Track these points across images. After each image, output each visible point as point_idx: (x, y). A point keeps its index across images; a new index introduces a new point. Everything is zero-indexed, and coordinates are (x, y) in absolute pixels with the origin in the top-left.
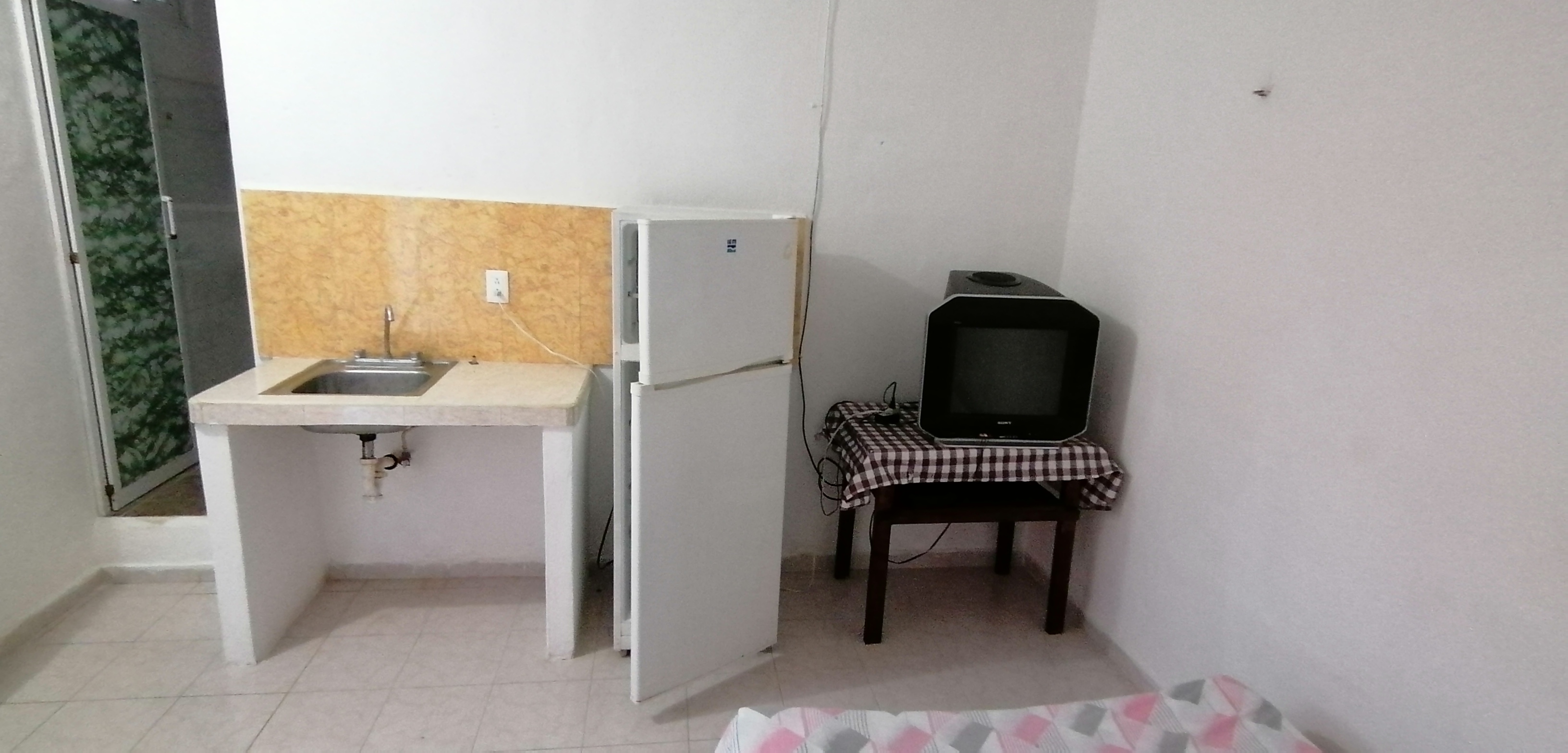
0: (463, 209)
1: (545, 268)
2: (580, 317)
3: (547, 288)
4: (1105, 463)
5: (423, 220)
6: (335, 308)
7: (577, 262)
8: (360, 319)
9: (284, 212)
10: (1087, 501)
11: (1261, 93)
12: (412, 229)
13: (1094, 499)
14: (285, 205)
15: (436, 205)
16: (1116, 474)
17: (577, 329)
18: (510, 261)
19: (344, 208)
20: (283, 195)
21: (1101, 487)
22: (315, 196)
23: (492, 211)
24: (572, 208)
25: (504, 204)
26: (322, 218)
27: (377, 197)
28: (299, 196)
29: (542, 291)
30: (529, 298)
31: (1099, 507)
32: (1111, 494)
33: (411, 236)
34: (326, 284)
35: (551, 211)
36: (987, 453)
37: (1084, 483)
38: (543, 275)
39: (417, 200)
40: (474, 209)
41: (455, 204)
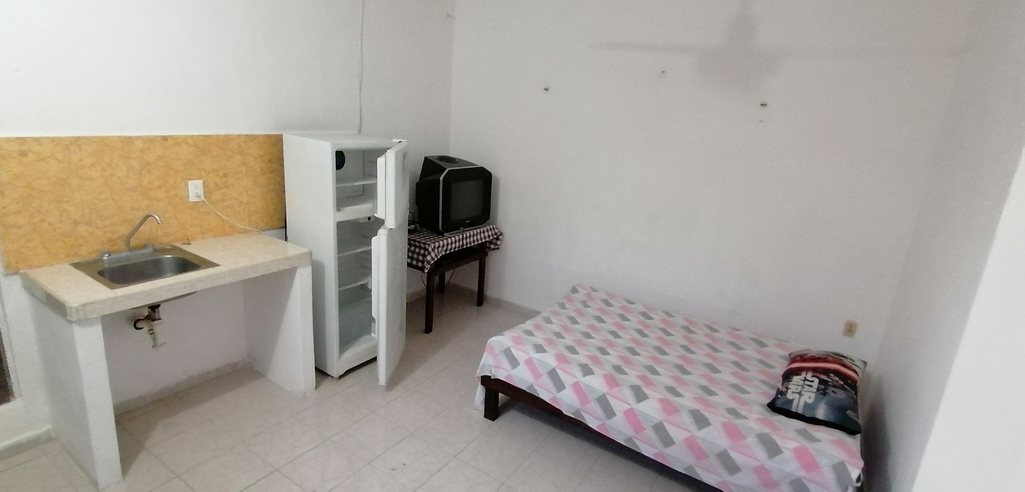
0: (170, 142)
1: (225, 175)
2: (248, 203)
3: (227, 187)
4: (497, 231)
5: (142, 151)
6: (76, 223)
7: (244, 169)
8: (97, 228)
9: (23, 154)
10: (490, 248)
11: (546, 89)
12: (134, 158)
13: (492, 246)
14: (25, 148)
15: (151, 140)
16: (501, 234)
17: (247, 211)
18: (203, 173)
19: (79, 147)
20: (22, 141)
21: (494, 241)
22: (53, 140)
23: (190, 142)
24: (240, 136)
25: (197, 136)
26: (60, 156)
27: (107, 137)
28: (37, 140)
29: (224, 190)
30: (216, 196)
31: (494, 249)
32: (499, 242)
33: (134, 163)
34: (67, 207)
35: (227, 139)
36: (465, 236)
37: (486, 242)
38: (224, 180)
39: (138, 138)
40: (177, 141)
41: (165, 138)
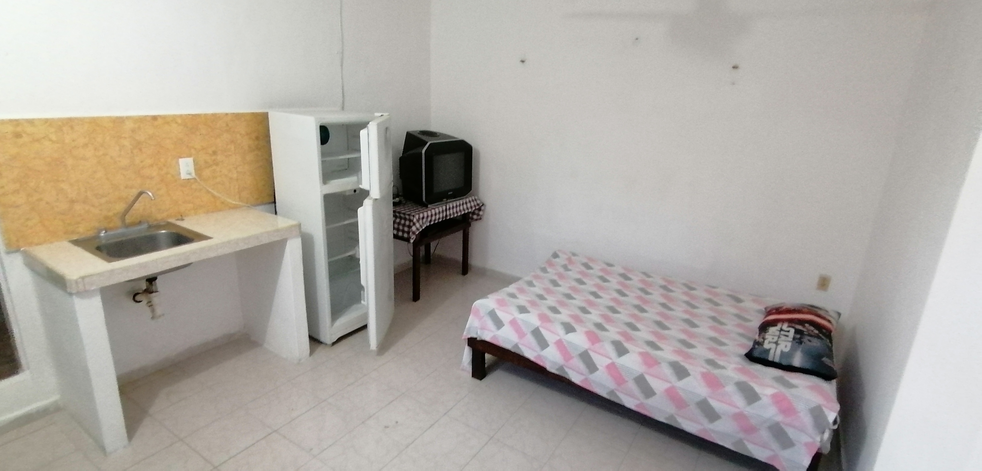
0: (160, 121)
1: (215, 153)
2: (237, 180)
3: (217, 164)
4: (478, 202)
5: (133, 131)
6: (72, 202)
7: (232, 147)
8: (93, 206)
9: (18, 135)
10: (472, 219)
11: (523, 61)
12: (125, 138)
13: (475, 217)
14: (19, 129)
15: (142, 120)
16: (483, 205)
17: (237, 187)
18: (193, 151)
19: (72, 127)
20: (16, 123)
21: (477, 212)
22: (46, 121)
23: (179, 121)
24: (227, 114)
25: (186, 115)
26: (54, 138)
27: (98, 118)
28: (31, 122)
29: (214, 167)
30: (207, 173)
31: (476, 220)
32: (481, 213)
33: (126, 143)
34: (62, 185)
35: (215, 117)
36: (448, 207)
37: (469, 213)
38: (213, 158)
39: (128, 118)
40: (167, 120)
41: (155, 118)
